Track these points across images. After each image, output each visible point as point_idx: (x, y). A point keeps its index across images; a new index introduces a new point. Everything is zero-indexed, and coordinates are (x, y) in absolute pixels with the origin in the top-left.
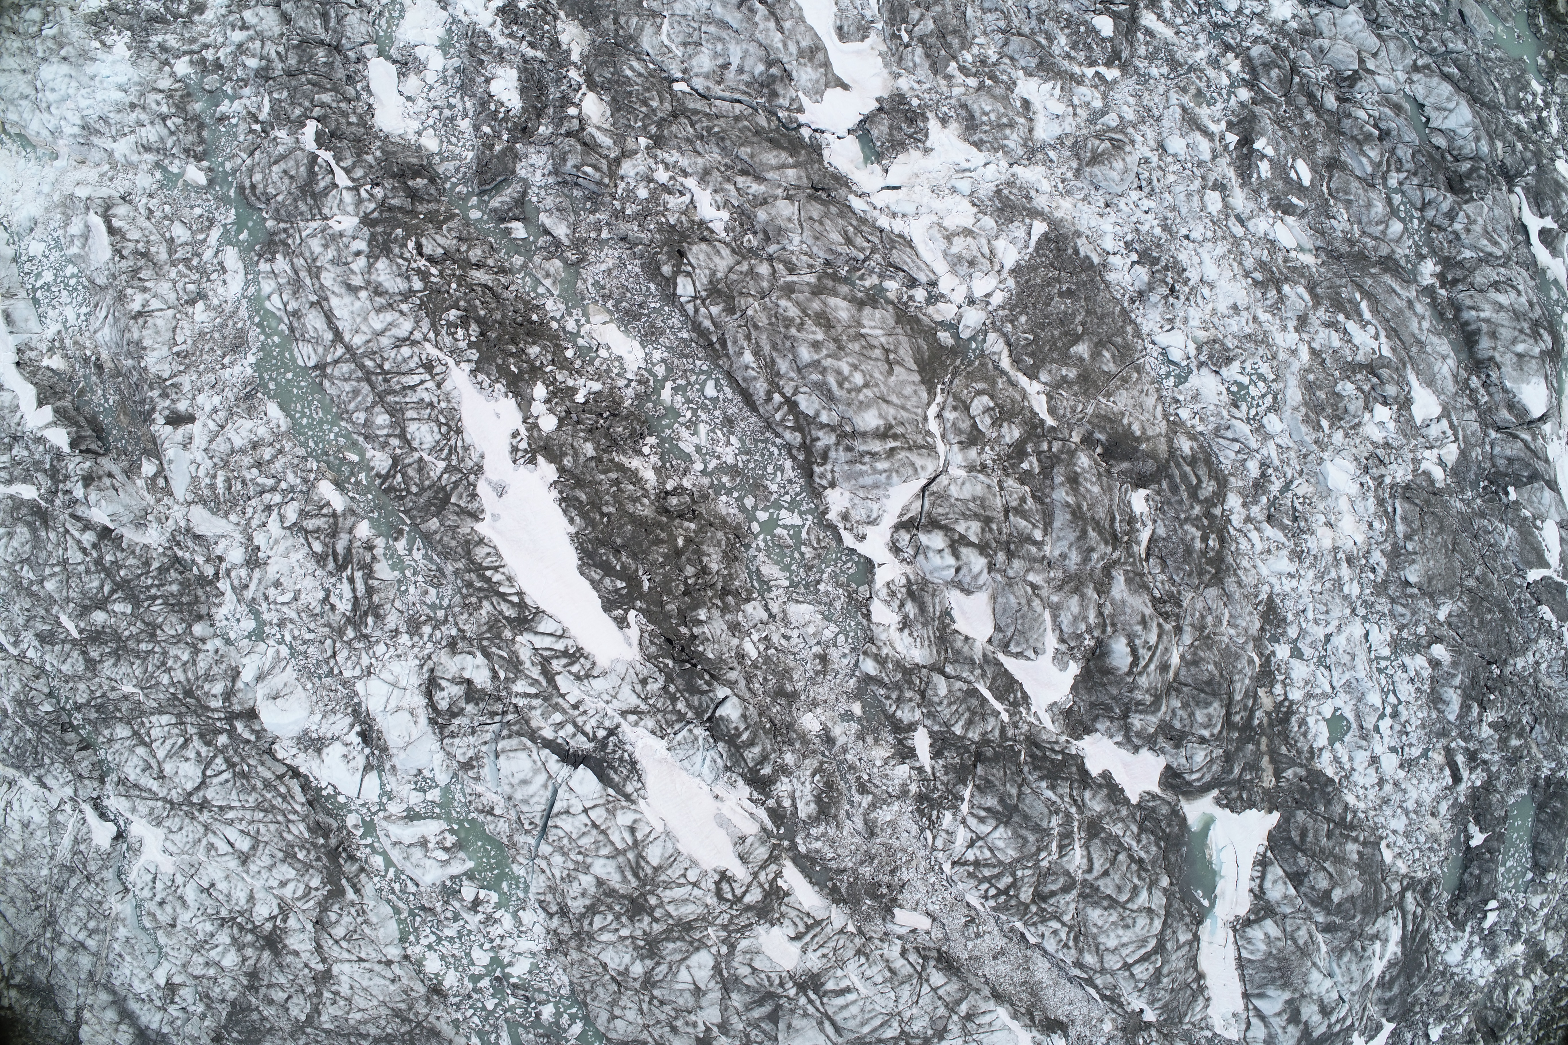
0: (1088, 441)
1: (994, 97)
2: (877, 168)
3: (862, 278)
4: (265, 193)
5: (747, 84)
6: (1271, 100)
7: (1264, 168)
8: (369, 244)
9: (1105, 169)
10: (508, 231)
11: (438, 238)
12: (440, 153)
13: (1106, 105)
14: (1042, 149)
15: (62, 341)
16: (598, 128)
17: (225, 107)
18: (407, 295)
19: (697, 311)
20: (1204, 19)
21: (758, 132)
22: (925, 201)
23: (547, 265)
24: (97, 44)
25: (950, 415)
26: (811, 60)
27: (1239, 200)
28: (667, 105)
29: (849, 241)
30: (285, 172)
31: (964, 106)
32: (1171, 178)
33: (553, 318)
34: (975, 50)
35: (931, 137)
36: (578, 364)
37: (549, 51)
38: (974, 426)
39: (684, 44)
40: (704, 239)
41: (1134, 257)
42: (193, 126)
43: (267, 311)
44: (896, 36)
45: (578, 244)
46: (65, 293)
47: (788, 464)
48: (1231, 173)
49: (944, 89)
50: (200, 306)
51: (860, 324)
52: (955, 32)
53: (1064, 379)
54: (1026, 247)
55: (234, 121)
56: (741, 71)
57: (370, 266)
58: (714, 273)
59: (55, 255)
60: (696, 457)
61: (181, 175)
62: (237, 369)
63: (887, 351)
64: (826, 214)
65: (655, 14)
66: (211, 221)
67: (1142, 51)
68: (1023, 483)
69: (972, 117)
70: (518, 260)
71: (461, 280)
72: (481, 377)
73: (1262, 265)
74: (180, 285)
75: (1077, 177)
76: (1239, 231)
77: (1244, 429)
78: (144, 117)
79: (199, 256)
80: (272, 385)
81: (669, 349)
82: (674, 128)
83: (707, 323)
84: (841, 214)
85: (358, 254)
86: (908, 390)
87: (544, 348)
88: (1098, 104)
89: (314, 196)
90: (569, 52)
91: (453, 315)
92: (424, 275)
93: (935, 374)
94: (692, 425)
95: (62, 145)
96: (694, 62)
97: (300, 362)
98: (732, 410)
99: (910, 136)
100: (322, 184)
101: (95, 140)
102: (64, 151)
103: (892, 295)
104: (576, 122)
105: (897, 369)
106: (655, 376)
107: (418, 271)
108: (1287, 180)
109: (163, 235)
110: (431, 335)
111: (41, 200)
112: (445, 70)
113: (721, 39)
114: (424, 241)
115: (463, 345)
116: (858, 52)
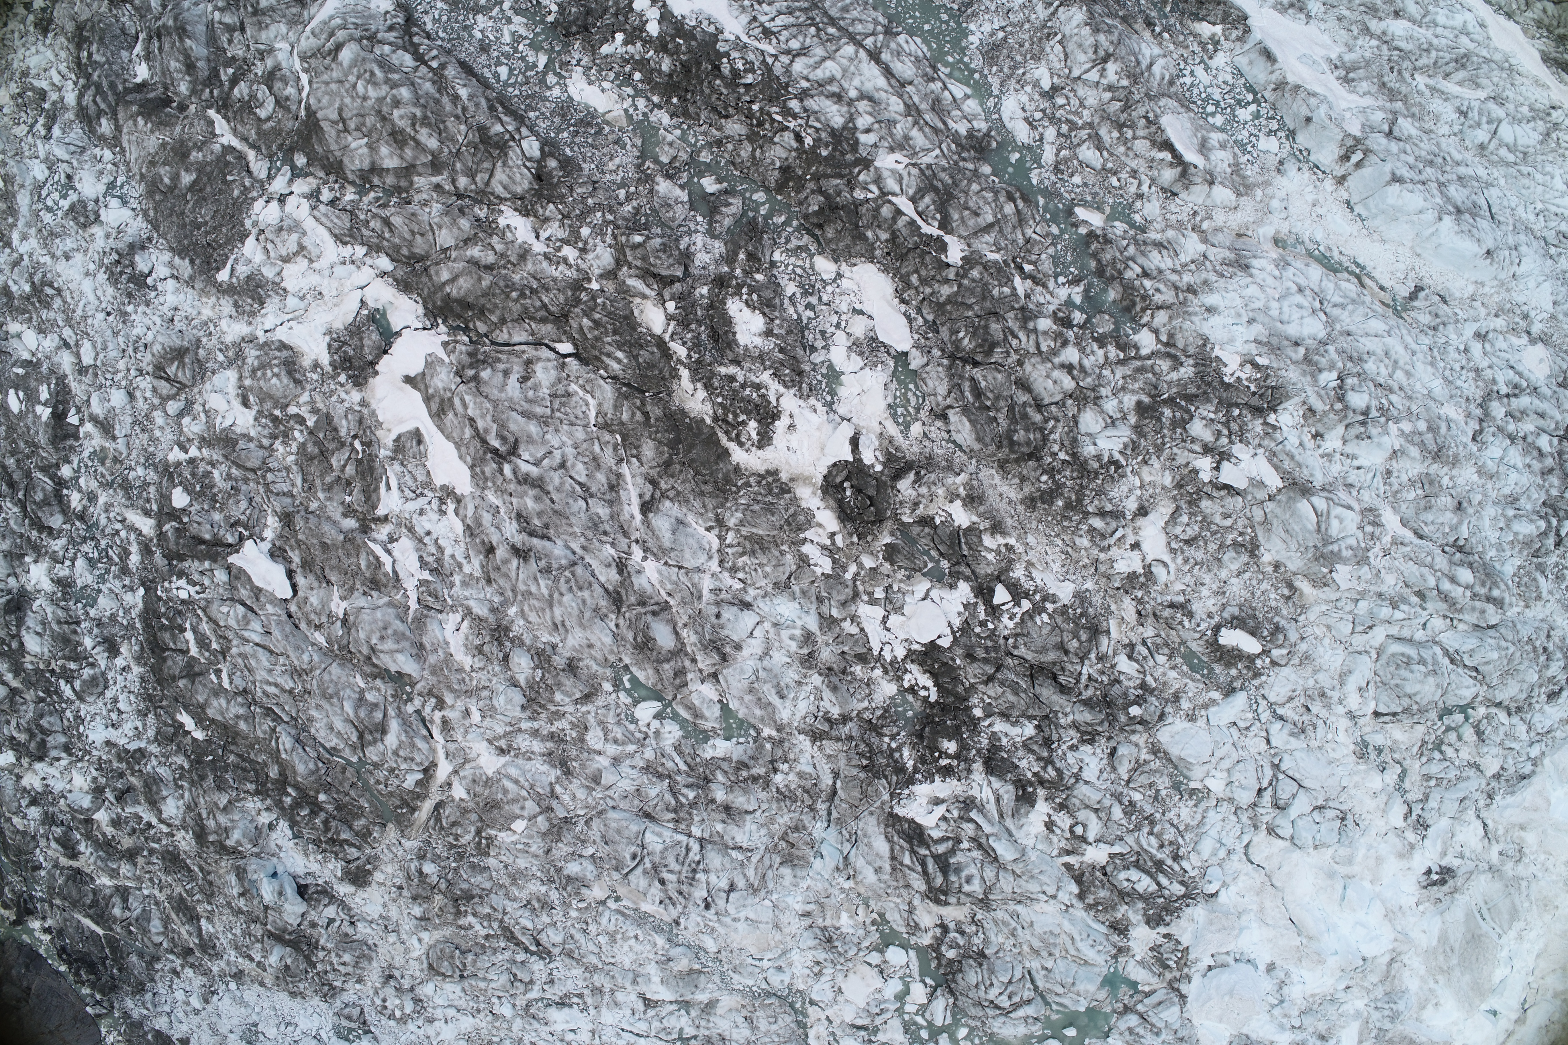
0: (183, 107)
1: (271, 397)
2: (372, 304)
3: (378, 199)
4: (996, 193)
5: (499, 360)
6: (44, 469)
7: (44, 394)
8: (857, 141)
9: (168, 342)
10: (719, 181)
11: (784, 155)
12: (812, 256)
13: (179, 424)
14: (230, 363)
15: (1205, 50)
16: (644, 297)
17: (1077, 294)
18: (803, 95)
19: (518, 130)
20: (103, 543)
21: (482, 313)
22: (326, 282)
23: (672, 152)
24: (1261, 361)
25: (290, 91)
26: (442, 401)
27: (66, 361)
28: (575, 325)
29: (386, 222)
30: (977, 215)
31: (297, 382)
32: (121, 365)
33: (660, 107)
34: (294, 447)
35: (324, 346)
36: (628, 68)
37: (713, 374)
38: (270, 88)
39: (568, 395)
40: (521, 198)
41: (149, 281)
42: (1109, 271)
43: (967, 84)
44: (367, 444)
45: (646, 179)
46: (1217, 97)
47: (429, 26)
48: (73, 385)
49: (318, 398)
50: (1046, 85)
51: (369, 146)
52: (312, 459)
53: (200, 149)
54: (236, 260)
55: (1061, 279)
56: (506, 373)
57: (851, 119)
58: (505, 164)
59: (1243, 135)
60: (510, 13)
61: (1110, 218)
62: (987, 28)
63: (346, 130)
64: (410, 244)
65: (606, 426)
66: (1057, 170)
67: (152, 489)
68: (233, 58)
69: (290, 373)
70: (705, 157)
71: (750, 115)
72: (712, 29)
73: (48, 306)
74: (1075, 102)
75: (199, 341)
76: (67, 333)
77: (60, 152)
78: (1174, 277)
79: (1059, 134)
80: (945, 17)
81: (546, 99)
82: (562, 298)
83: (506, 119)
84: (397, 248)
85: (868, 131)
86: (325, 101)
87: (660, 72)
88: (186, 421)
89: (936, 190)
90: (694, 380)
91: (749, 79)
92: (787, 112)
93: (305, 123)
94: (517, 39)
95: (1274, 253)
96: (554, 373)
97: (918, 40)
98: (483, 59)
99: (345, 343)
100: (927, 200)
101: (1231, 256)
102: (1268, 246)
103: (350, 189)
104: (667, 296)
105: (334, 116)
106: (557, 74)
107: (795, 116)
108: (26, 390)
109: (1111, 154)
110: (770, 60)
111: (1282, 194)
112: (826, 347)
113: (530, 401)
114: (795, 145)
115: (735, 54)
116: (401, 422)
